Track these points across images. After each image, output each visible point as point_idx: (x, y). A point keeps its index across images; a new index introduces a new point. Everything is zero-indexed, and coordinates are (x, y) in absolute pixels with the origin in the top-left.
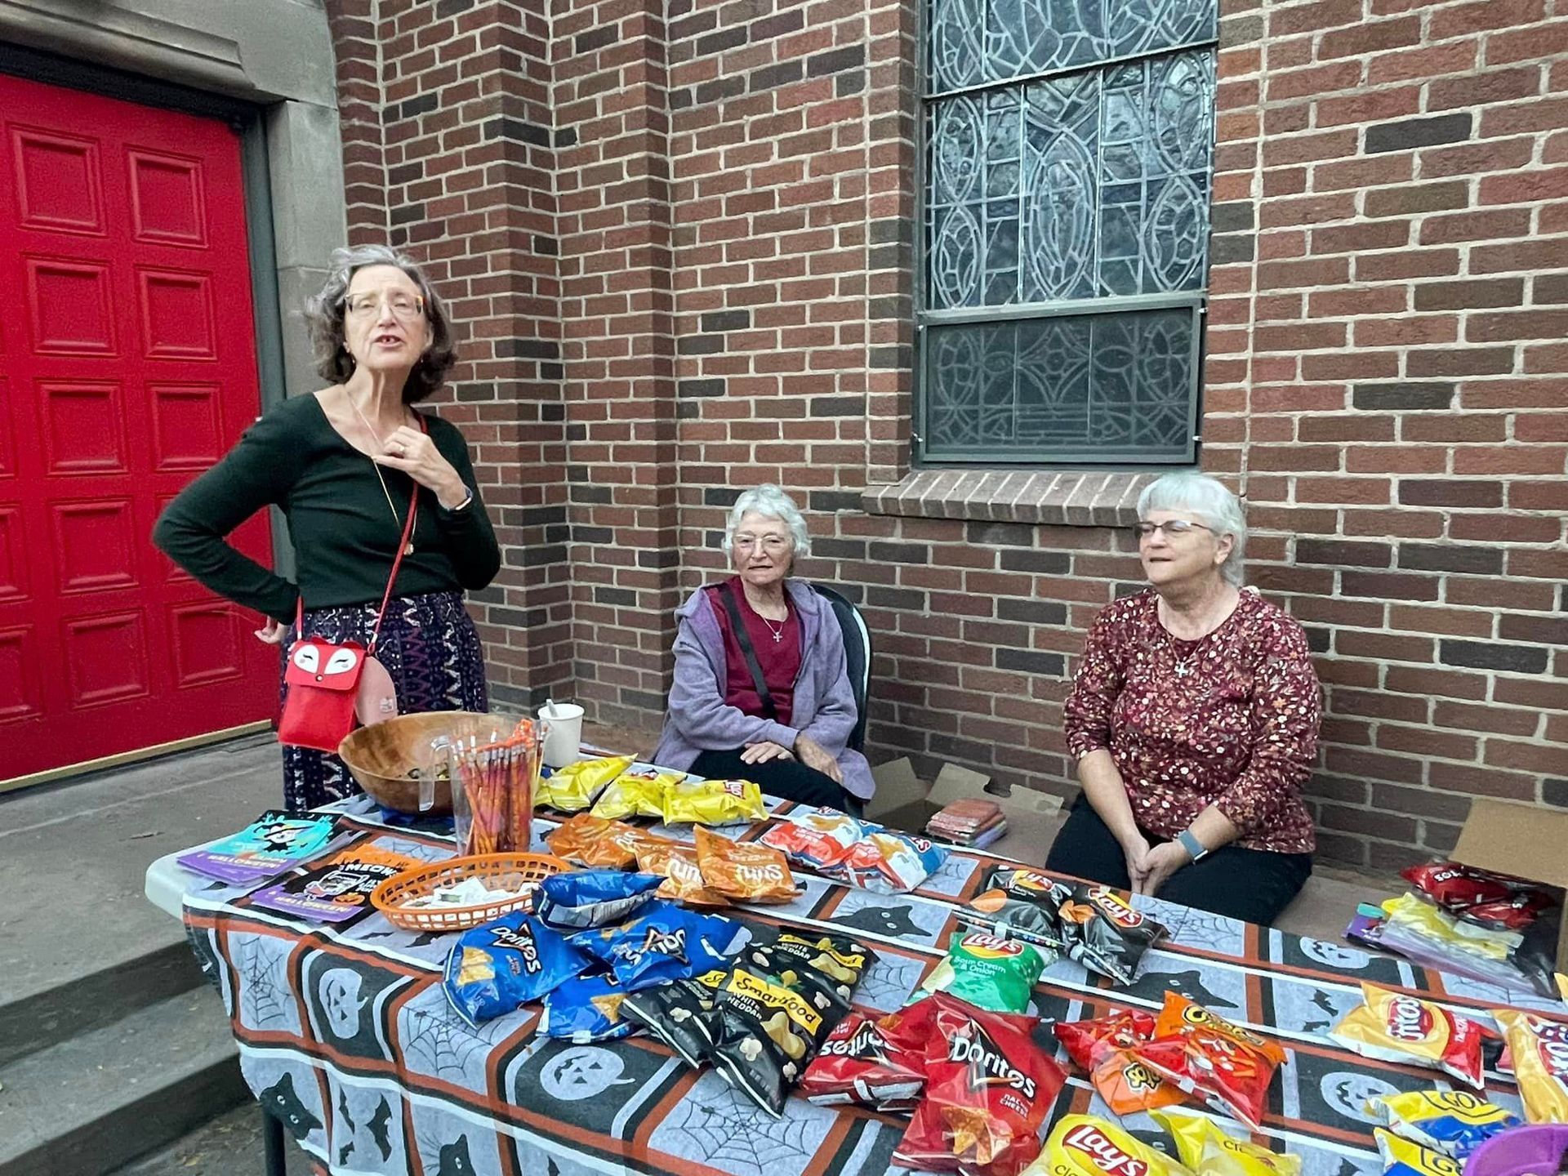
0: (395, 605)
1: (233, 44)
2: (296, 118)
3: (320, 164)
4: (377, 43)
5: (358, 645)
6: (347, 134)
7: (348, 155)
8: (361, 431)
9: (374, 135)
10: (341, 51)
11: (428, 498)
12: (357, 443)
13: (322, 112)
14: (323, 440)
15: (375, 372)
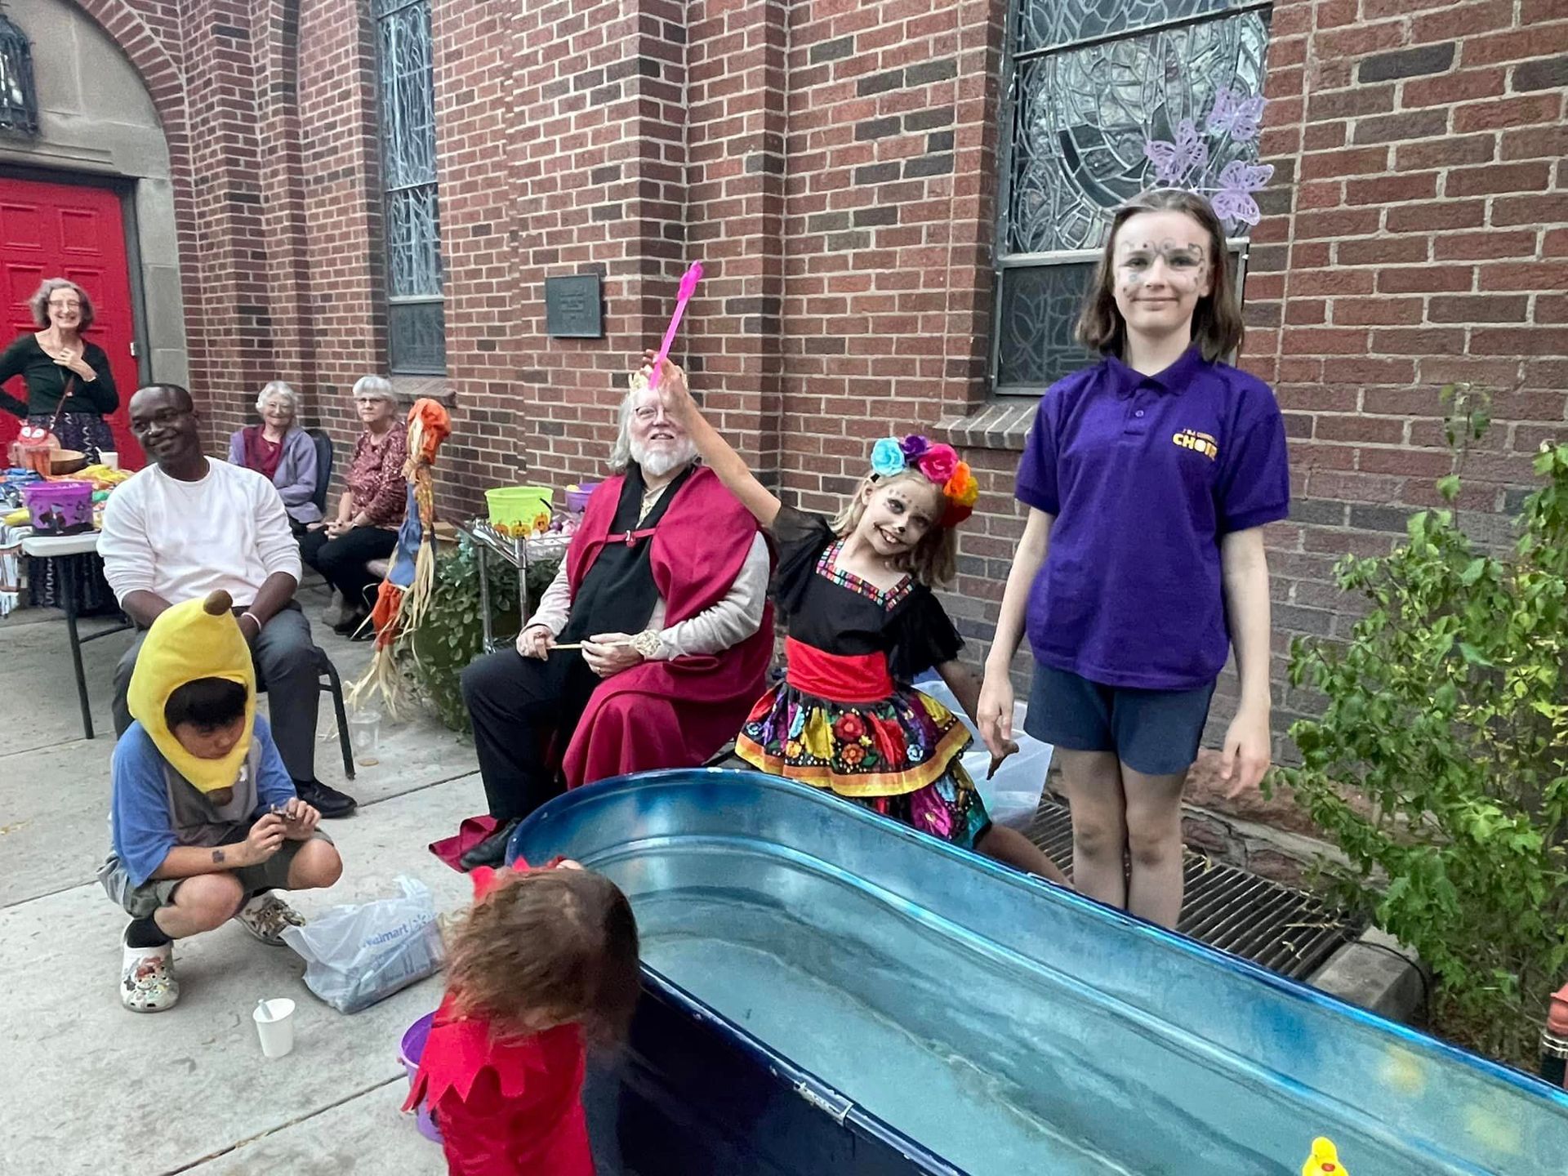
0: (62, 414)
1: (107, 153)
2: (145, 187)
3: (161, 210)
4: (190, 145)
5: (46, 428)
6: (177, 194)
7: (177, 204)
8: (52, 348)
9: (189, 195)
10: (172, 150)
11: (78, 377)
12: (51, 354)
13: (161, 183)
14: (36, 352)
15: (61, 330)
